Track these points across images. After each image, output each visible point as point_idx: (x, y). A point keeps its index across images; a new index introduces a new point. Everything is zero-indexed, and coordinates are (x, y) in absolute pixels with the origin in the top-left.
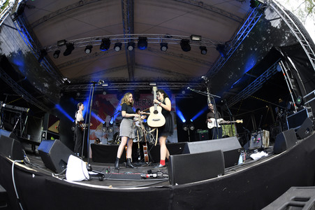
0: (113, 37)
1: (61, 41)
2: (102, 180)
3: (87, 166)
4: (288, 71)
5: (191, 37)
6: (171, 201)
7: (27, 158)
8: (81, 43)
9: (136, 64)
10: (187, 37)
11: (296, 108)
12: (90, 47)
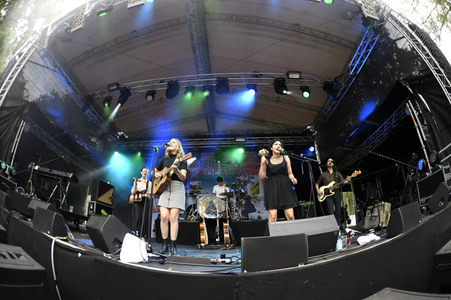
0: (183, 79)
1: (112, 85)
2: (162, 263)
3: (147, 246)
4: (420, 115)
5: (288, 75)
6: (236, 290)
7: (70, 234)
8: (139, 87)
9: (218, 113)
10: (281, 74)
11: (430, 168)
12: (152, 93)
